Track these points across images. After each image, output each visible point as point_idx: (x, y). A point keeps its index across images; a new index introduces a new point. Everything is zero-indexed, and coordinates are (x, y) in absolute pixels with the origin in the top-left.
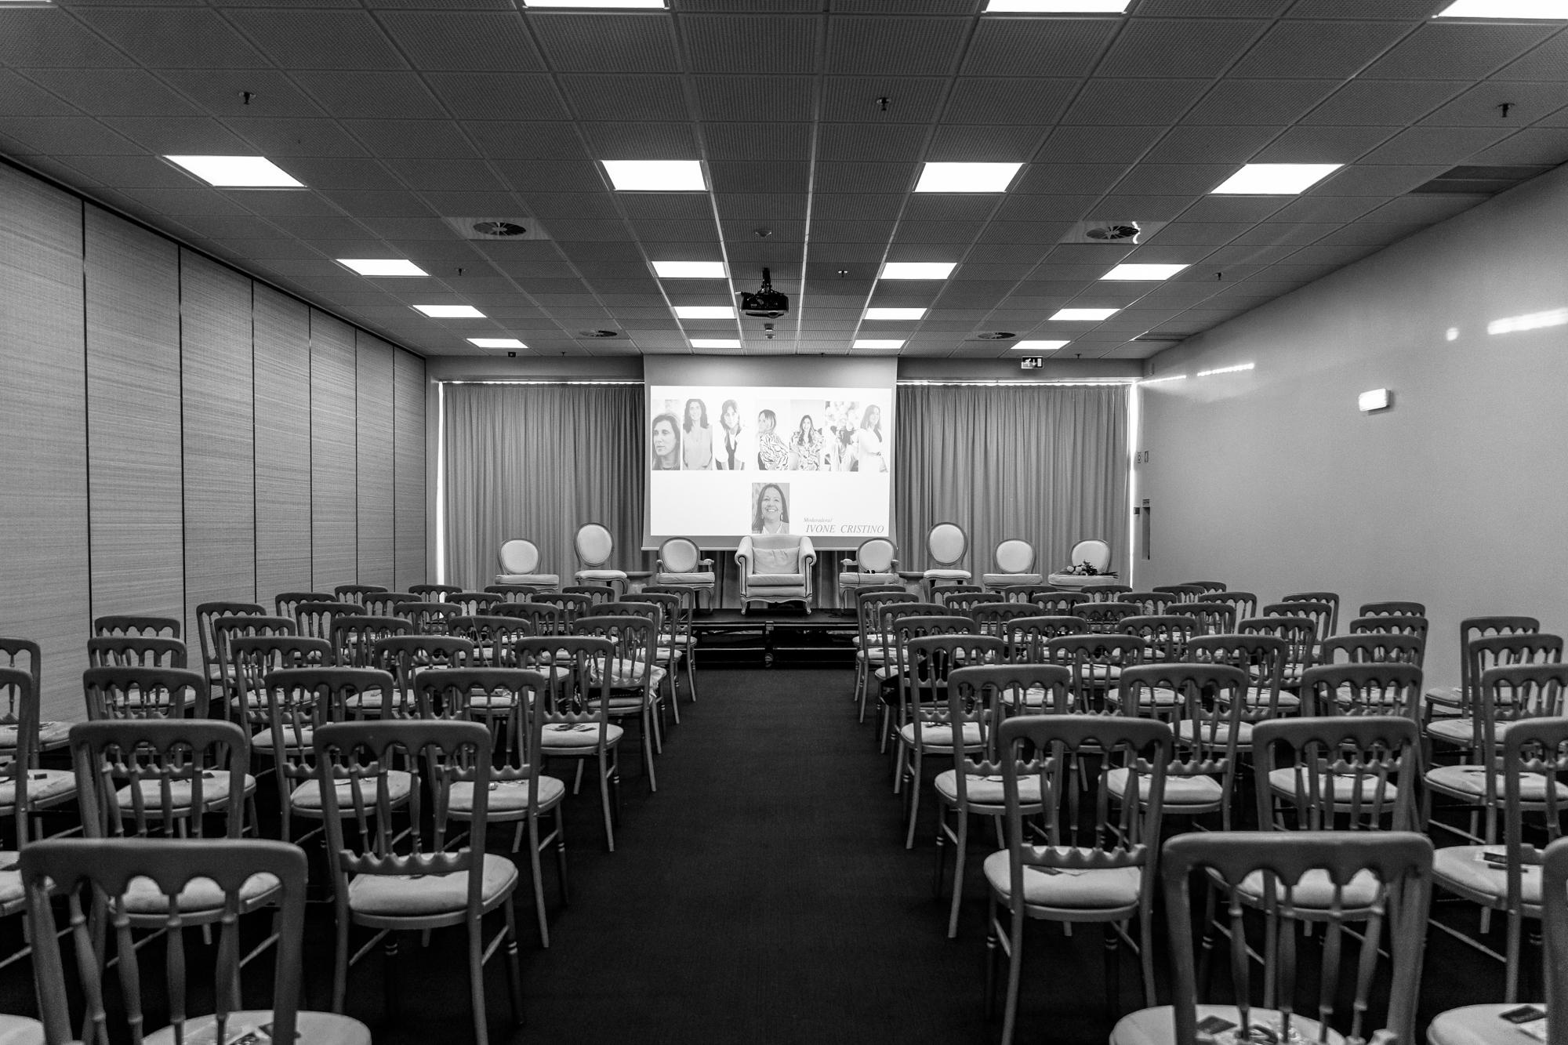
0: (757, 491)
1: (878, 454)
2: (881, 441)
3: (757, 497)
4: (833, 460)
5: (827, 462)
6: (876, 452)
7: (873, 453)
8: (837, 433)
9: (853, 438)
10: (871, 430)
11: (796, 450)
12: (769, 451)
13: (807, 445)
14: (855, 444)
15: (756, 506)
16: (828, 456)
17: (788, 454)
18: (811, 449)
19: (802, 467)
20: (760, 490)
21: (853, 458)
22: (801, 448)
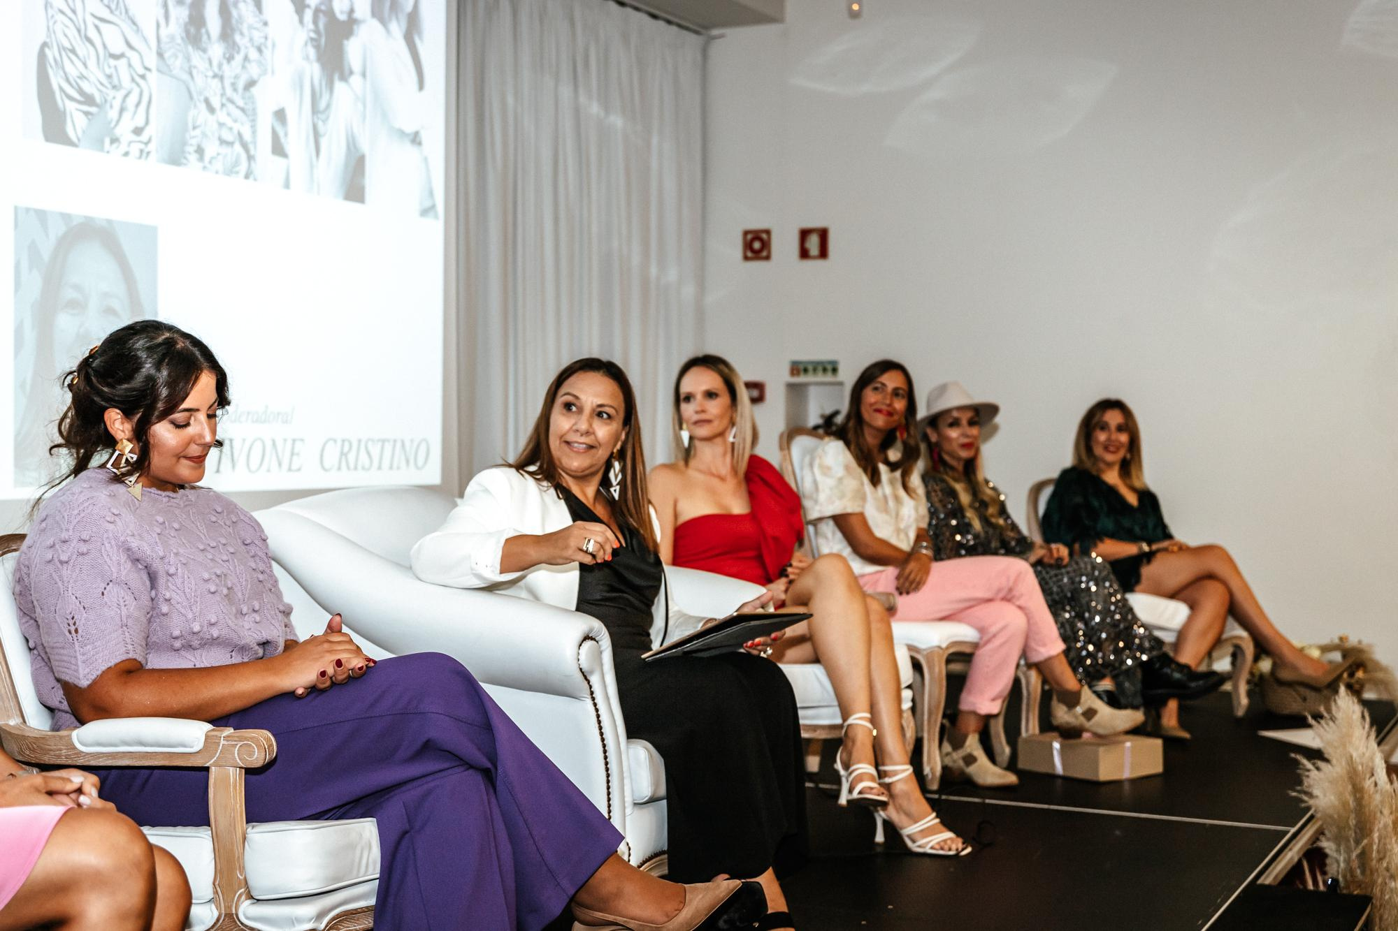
0: (33, 249)
1: (415, 139)
2: (421, 85)
3: (34, 283)
4: (297, 137)
5: (278, 149)
6: (409, 129)
7: (402, 133)
8: (308, 15)
9: (353, 49)
10: (397, 29)
11: (177, 64)
12: (82, 48)
13: (217, 50)
14: (355, 80)
15: (30, 335)
16: (280, 115)
17: (153, 77)
18: (229, 71)
19: (200, 151)
20: (46, 250)
21: (352, 145)
22: (197, 59)
